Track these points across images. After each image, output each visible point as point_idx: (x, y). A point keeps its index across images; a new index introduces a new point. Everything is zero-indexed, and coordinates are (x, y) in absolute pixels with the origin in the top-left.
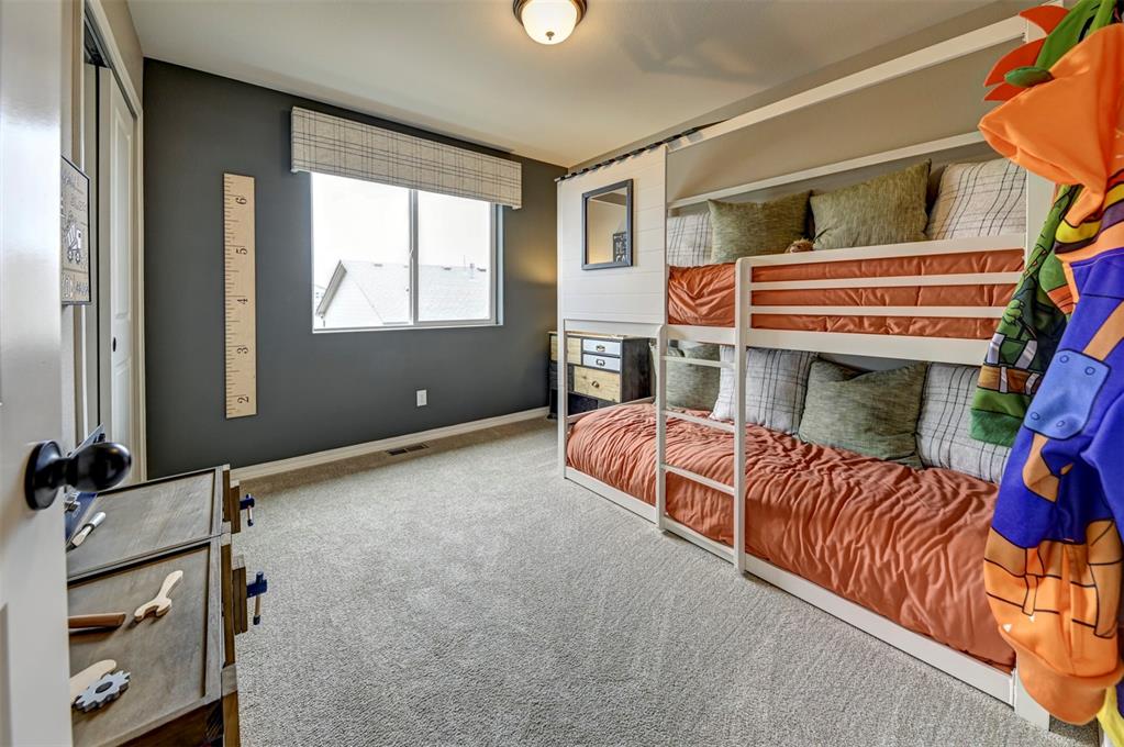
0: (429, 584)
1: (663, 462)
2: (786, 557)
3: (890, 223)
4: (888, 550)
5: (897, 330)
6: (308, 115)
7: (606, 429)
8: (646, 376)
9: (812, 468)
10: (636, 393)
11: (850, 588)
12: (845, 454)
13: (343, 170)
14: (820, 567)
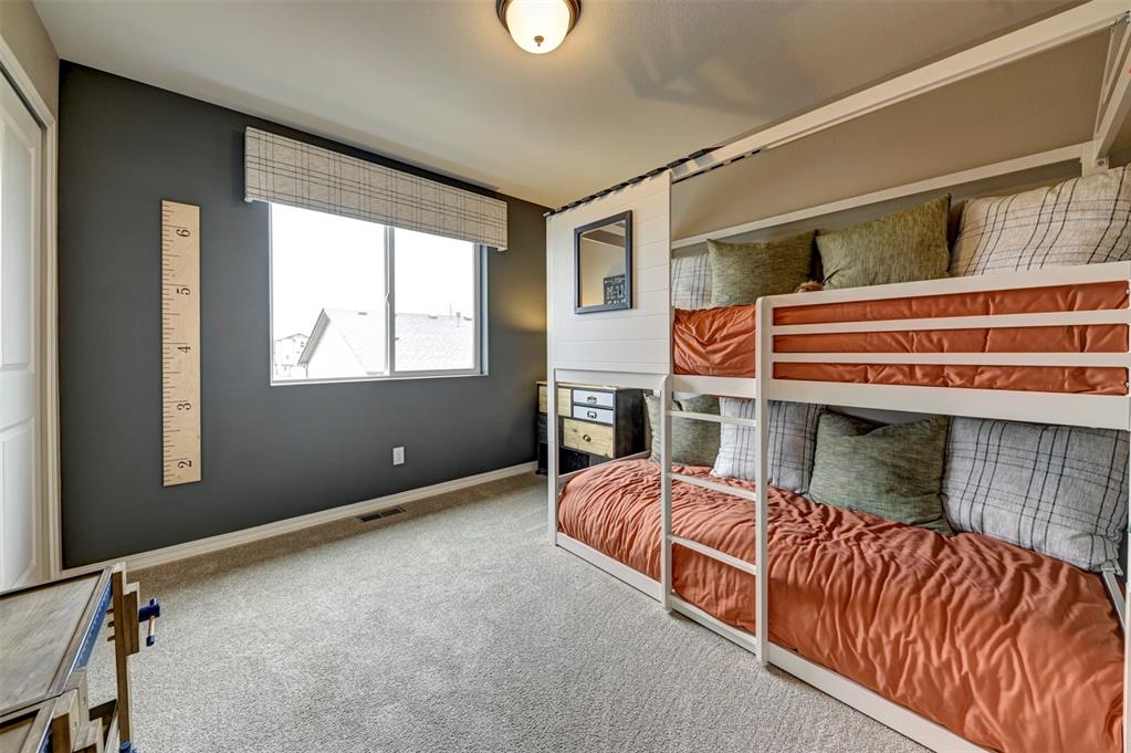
0: (394, 698)
1: (670, 532)
2: (821, 652)
3: (911, 262)
4: (946, 646)
5: (958, 382)
6: (264, 138)
7: (602, 491)
8: (640, 428)
9: (835, 538)
10: (629, 447)
11: (901, 691)
12: (867, 518)
13: (305, 201)
14: (862, 663)
